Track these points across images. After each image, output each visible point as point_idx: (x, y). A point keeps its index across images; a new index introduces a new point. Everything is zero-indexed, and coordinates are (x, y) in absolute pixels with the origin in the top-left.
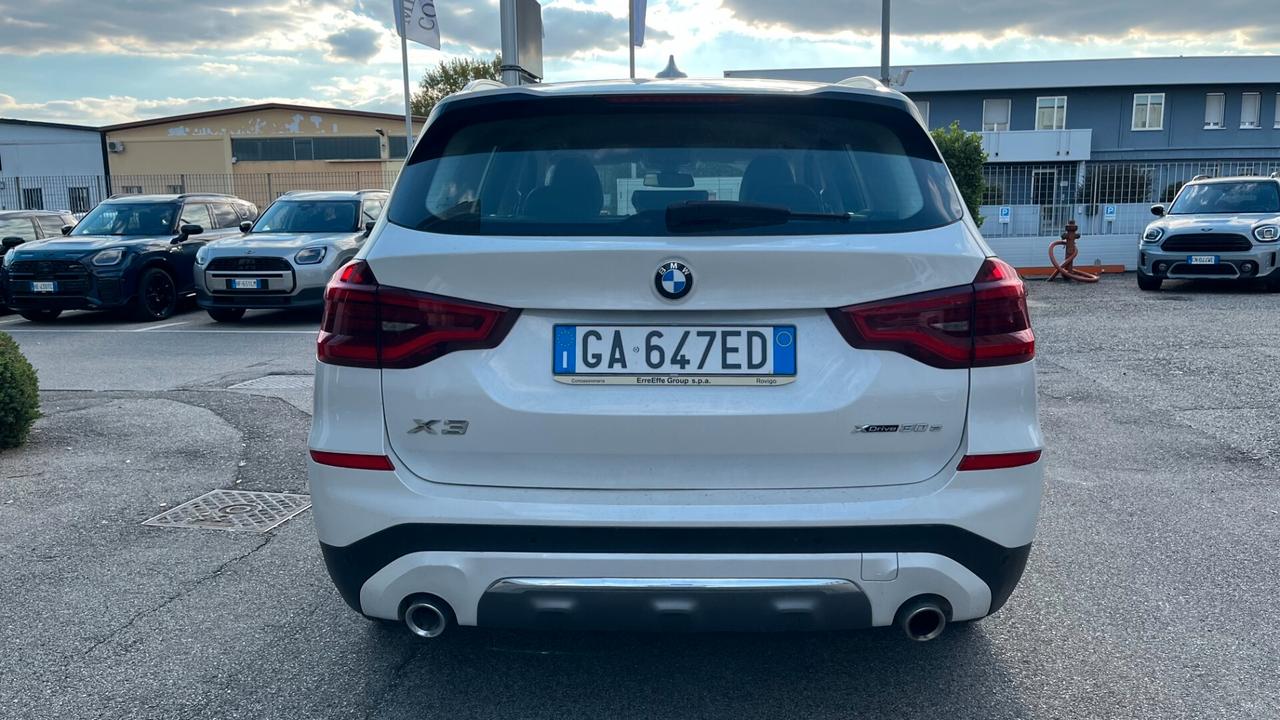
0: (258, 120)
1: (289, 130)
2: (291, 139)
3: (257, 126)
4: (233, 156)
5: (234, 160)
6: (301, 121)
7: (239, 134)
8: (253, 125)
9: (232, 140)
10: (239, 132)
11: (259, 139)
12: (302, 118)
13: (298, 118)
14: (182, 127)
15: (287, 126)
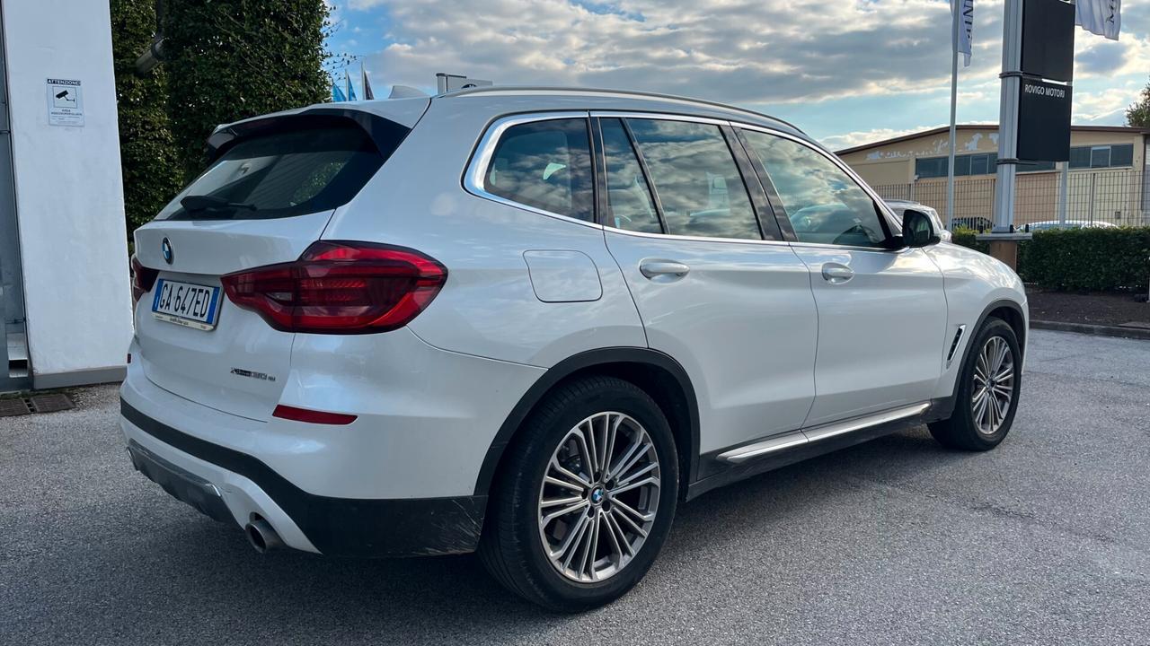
0: (941, 141)
1: (968, 148)
2: (969, 156)
3: (939, 147)
4: (916, 174)
5: (916, 177)
6: (980, 139)
7: (924, 155)
8: (937, 145)
9: (917, 160)
10: (923, 154)
11: (939, 158)
12: (981, 136)
13: (977, 136)
14: (878, 152)
15: (966, 145)
